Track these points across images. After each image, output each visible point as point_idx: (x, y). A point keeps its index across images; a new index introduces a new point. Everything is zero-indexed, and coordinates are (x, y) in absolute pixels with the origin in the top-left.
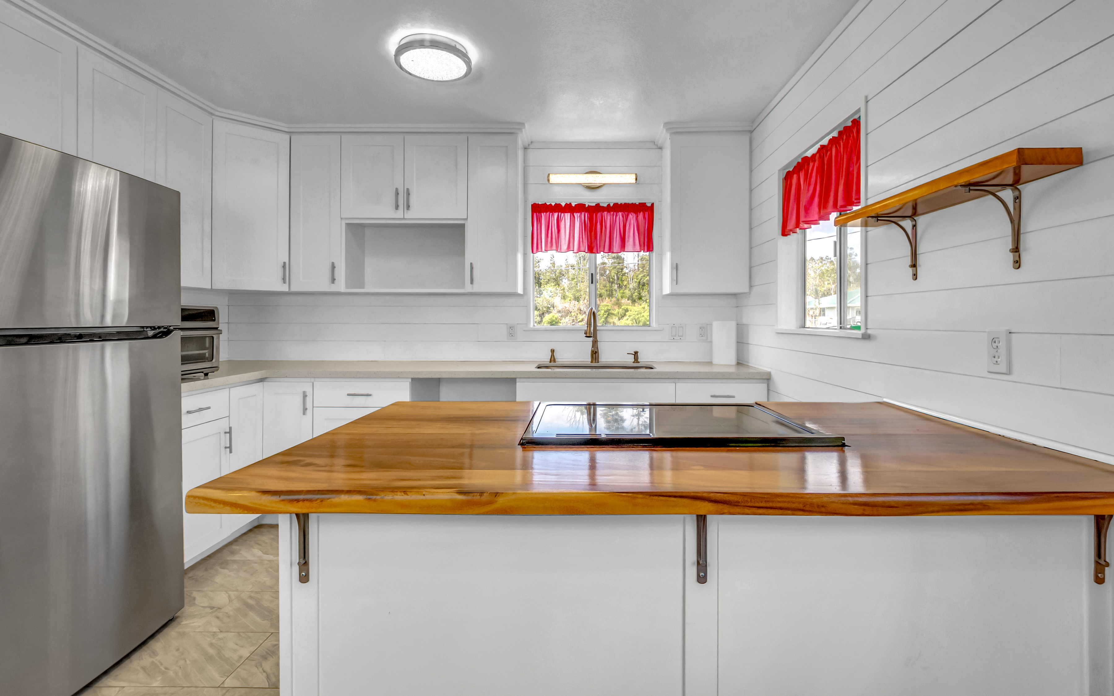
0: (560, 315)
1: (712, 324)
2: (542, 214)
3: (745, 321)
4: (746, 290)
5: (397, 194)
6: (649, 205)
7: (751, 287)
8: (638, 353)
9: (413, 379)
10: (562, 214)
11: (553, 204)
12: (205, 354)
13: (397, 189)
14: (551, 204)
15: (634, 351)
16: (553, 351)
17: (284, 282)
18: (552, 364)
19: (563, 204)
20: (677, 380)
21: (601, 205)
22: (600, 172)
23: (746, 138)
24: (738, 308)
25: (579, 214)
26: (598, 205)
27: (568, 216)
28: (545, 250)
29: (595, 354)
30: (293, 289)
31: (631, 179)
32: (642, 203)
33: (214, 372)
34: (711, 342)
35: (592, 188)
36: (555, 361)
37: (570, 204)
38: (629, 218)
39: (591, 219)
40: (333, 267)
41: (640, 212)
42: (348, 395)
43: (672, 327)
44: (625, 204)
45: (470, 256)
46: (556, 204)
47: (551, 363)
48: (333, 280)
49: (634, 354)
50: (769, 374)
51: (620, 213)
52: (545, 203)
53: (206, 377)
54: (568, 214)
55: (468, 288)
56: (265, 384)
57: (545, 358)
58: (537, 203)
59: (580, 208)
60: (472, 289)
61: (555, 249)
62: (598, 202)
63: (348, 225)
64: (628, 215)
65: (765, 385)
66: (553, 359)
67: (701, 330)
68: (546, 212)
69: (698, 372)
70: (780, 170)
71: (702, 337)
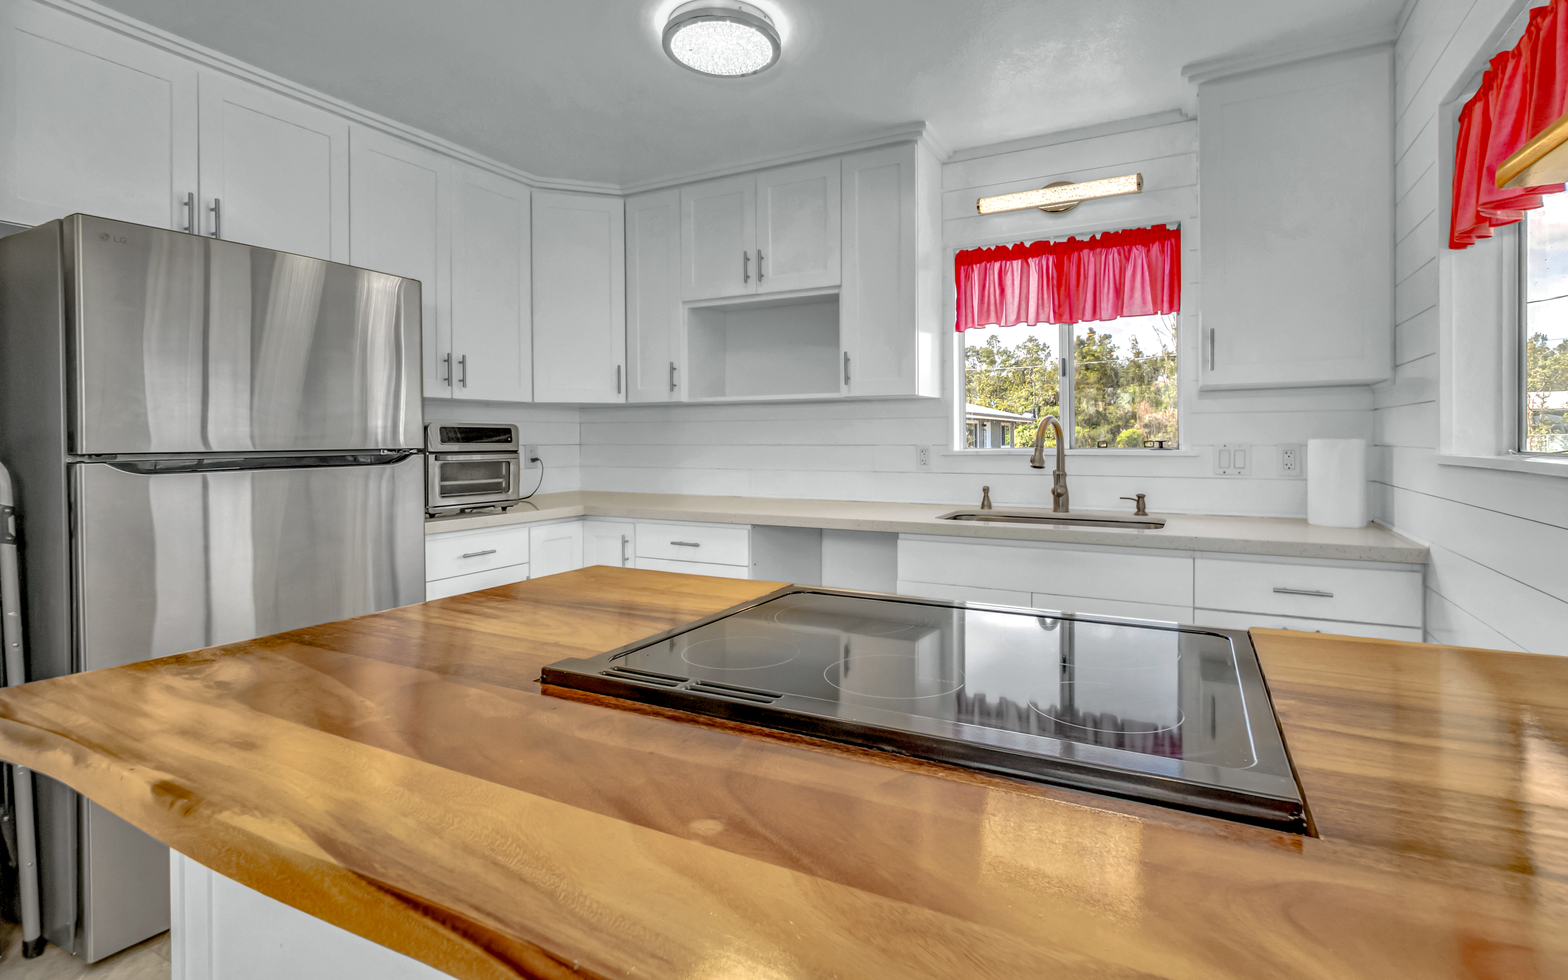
0: (1147, 430)
1: (1306, 446)
2: (974, 266)
3: (1388, 439)
4: (1387, 374)
5: (747, 259)
6: (1171, 227)
7: (1396, 366)
8: (1146, 499)
9: (754, 526)
10: (1008, 263)
11: (993, 248)
12: (501, 483)
13: (745, 253)
14: (989, 249)
15: (1137, 494)
16: (986, 490)
17: (619, 392)
18: (986, 511)
19: (1010, 247)
20: (1197, 554)
21: (1078, 238)
22: (1070, 181)
23: (1382, 59)
24: (1376, 411)
25: (1037, 260)
26: (1072, 239)
27: (1017, 264)
28: (978, 325)
29: (1060, 497)
30: (632, 400)
31: (1128, 184)
32: (1158, 226)
33: (512, 506)
34: (1306, 480)
35: (1054, 211)
36: (990, 507)
37: (1022, 243)
38: (1132, 256)
39: (1059, 266)
40: (673, 369)
41: (1153, 244)
42: (673, 543)
43: (1220, 451)
44: (1124, 231)
45: (846, 344)
46: (997, 246)
47: (983, 510)
48: (673, 386)
49: (1137, 498)
50: (1427, 553)
51: (1115, 250)
52: (979, 248)
53: (504, 511)
54: (1018, 262)
55: (844, 392)
56: (587, 523)
57: (973, 503)
58: (965, 249)
59: (1041, 248)
60: (849, 391)
61: (995, 322)
62: (1071, 233)
63: (695, 311)
64: (1130, 251)
65: (1418, 577)
66: (986, 503)
67: (1286, 456)
68: (980, 263)
69: (1243, 540)
70: (1443, 105)
71: (1289, 471)
